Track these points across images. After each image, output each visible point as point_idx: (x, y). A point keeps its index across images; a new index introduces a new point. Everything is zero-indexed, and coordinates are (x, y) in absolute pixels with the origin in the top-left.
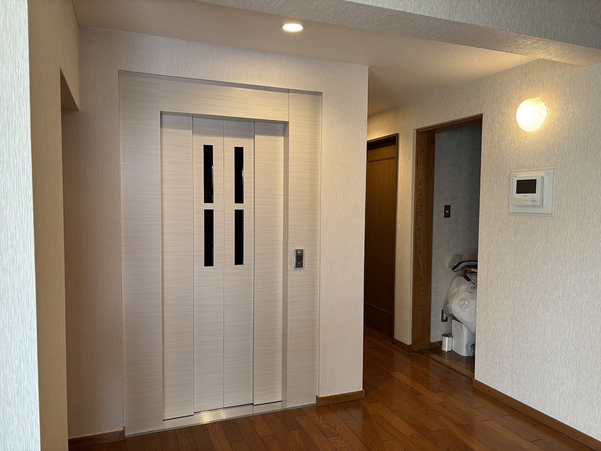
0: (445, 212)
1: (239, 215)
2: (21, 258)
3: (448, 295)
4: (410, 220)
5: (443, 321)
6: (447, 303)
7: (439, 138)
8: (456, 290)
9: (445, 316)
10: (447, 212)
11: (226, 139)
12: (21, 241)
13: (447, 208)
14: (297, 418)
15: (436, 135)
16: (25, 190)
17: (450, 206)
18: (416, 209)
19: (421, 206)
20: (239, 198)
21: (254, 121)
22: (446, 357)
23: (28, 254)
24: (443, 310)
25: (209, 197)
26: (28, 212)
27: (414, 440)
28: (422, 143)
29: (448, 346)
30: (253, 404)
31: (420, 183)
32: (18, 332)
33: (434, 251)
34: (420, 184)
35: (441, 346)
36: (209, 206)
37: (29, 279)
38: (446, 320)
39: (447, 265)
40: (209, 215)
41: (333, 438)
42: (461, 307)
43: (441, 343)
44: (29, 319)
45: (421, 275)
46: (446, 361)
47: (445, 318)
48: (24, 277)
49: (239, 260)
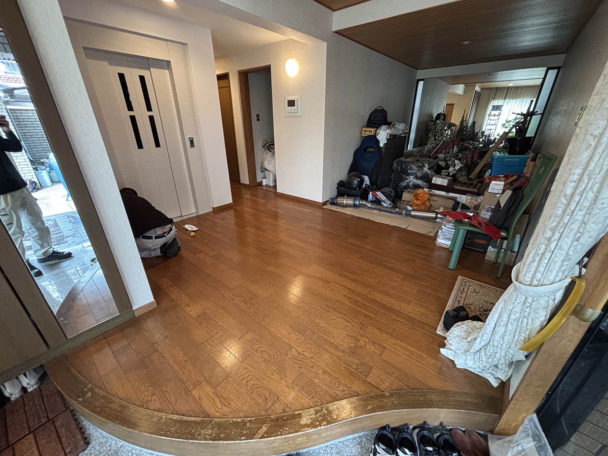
0: (257, 118)
1: (151, 118)
3: (262, 160)
6: (262, 163)
7: (251, 77)
8: (266, 157)
11: (132, 69)
15: (249, 74)
17: (259, 115)
18: (243, 116)
19: (245, 114)
20: (149, 108)
21: (148, 58)
24: (261, 167)
25: (130, 108)
29: (265, 183)
30: (181, 216)
33: (254, 138)
36: (132, 113)
39: (261, 145)
40: (133, 119)
42: (269, 164)
43: (262, 182)
46: (265, 188)
47: (262, 171)
49: (157, 144)
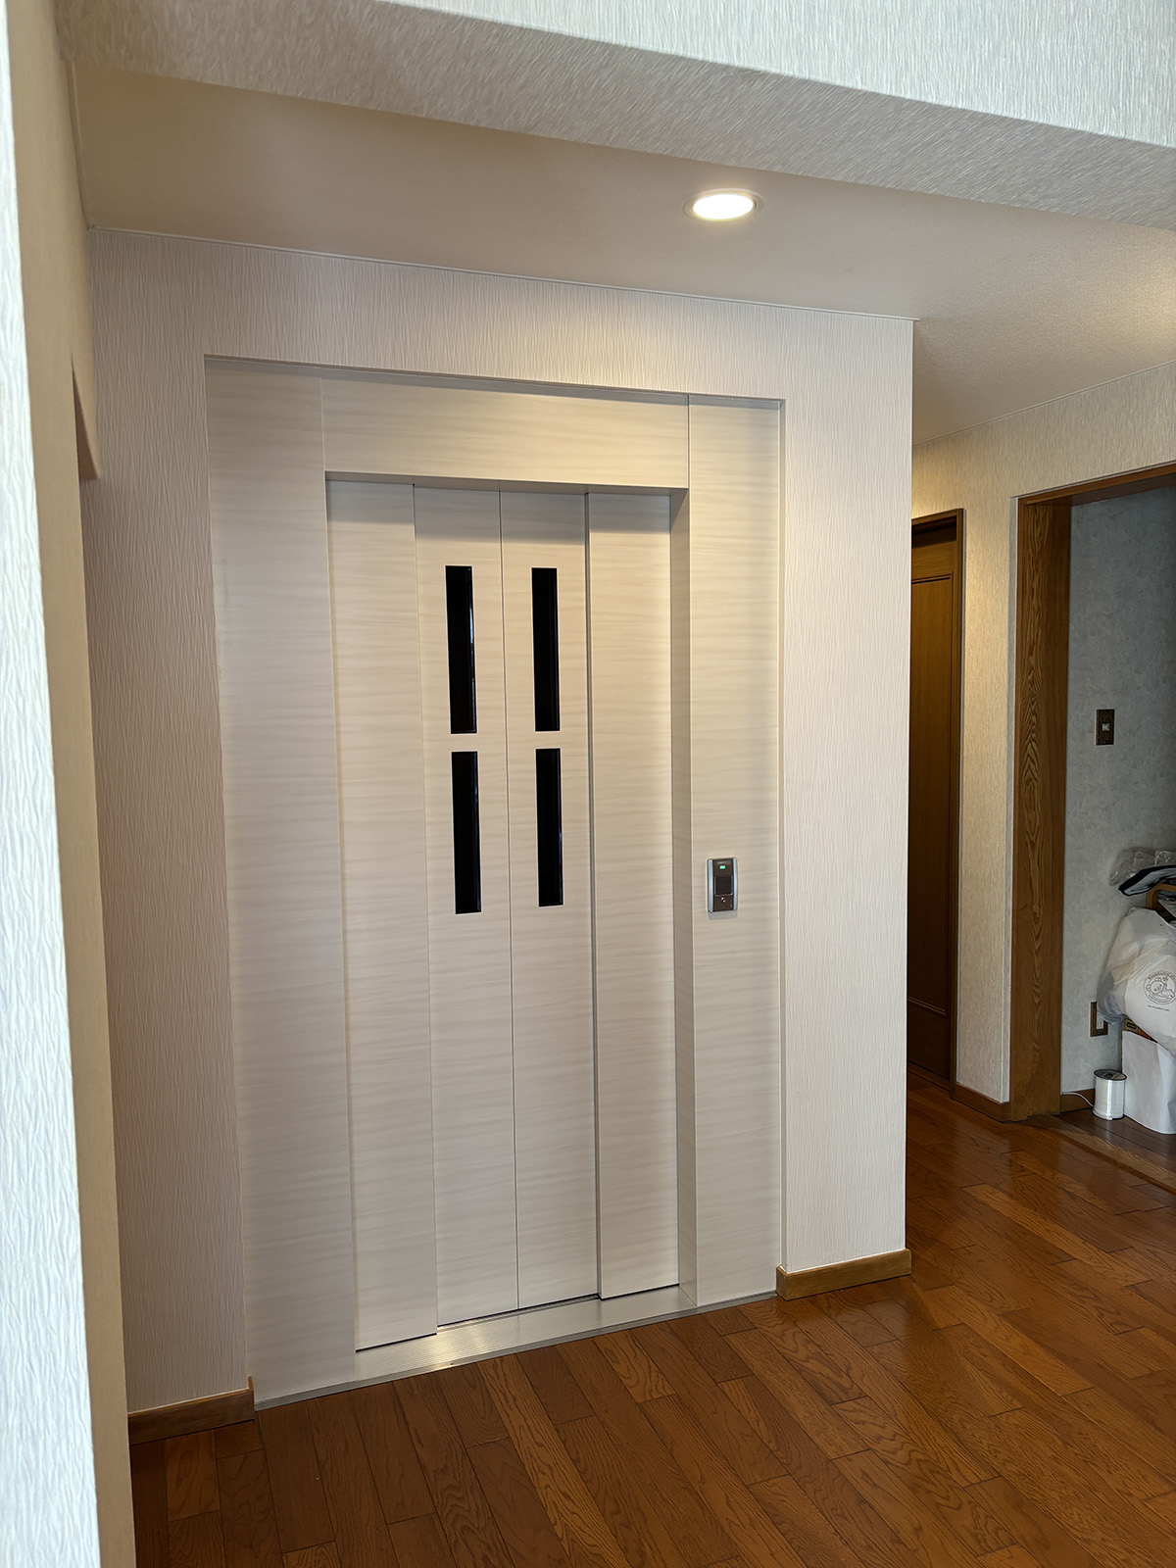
0: (1099, 727)
1: (548, 764)
2: (23, 1022)
3: (1110, 962)
4: (1004, 755)
5: (1095, 1032)
6: (1107, 984)
7: (1084, 522)
8: (1135, 947)
9: (1100, 1019)
10: (1105, 727)
11: (508, 546)
12: (23, 965)
13: (1106, 716)
14: (733, 1339)
15: (1074, 510)
16: (29, 790)
17: (1113, 711)
18: (1022, 722)
19: (1034, 714)
20: (547, 716)
21: (586, 491)
22: (1108, 1135)
23: (46, 1007)
24: (1094, 1005)
25: (463, 717)
26: (42, 865)
27: (1084, 1406)
28: (1037, 534)
29: (1114, 1104)
30: (597, 1296)
31: (1031, 648)
32: (21, 1272)
33: (1069, 839)
34: (1031, 653)
35: (1093, 1104)
36: (464, 743)
37: (51, 1090)
38: (1104, 1032)
39: (1105, 878)
40: (465, 767)
41: (850, 1405)
42: (1153, 997)
43: (1091, 1094)
44: (57, 1226)
45: (1035, 908)
46: (1107, 1146)
47: (1100, 1026)
48: (34, 1083)
49: (550, 891)
